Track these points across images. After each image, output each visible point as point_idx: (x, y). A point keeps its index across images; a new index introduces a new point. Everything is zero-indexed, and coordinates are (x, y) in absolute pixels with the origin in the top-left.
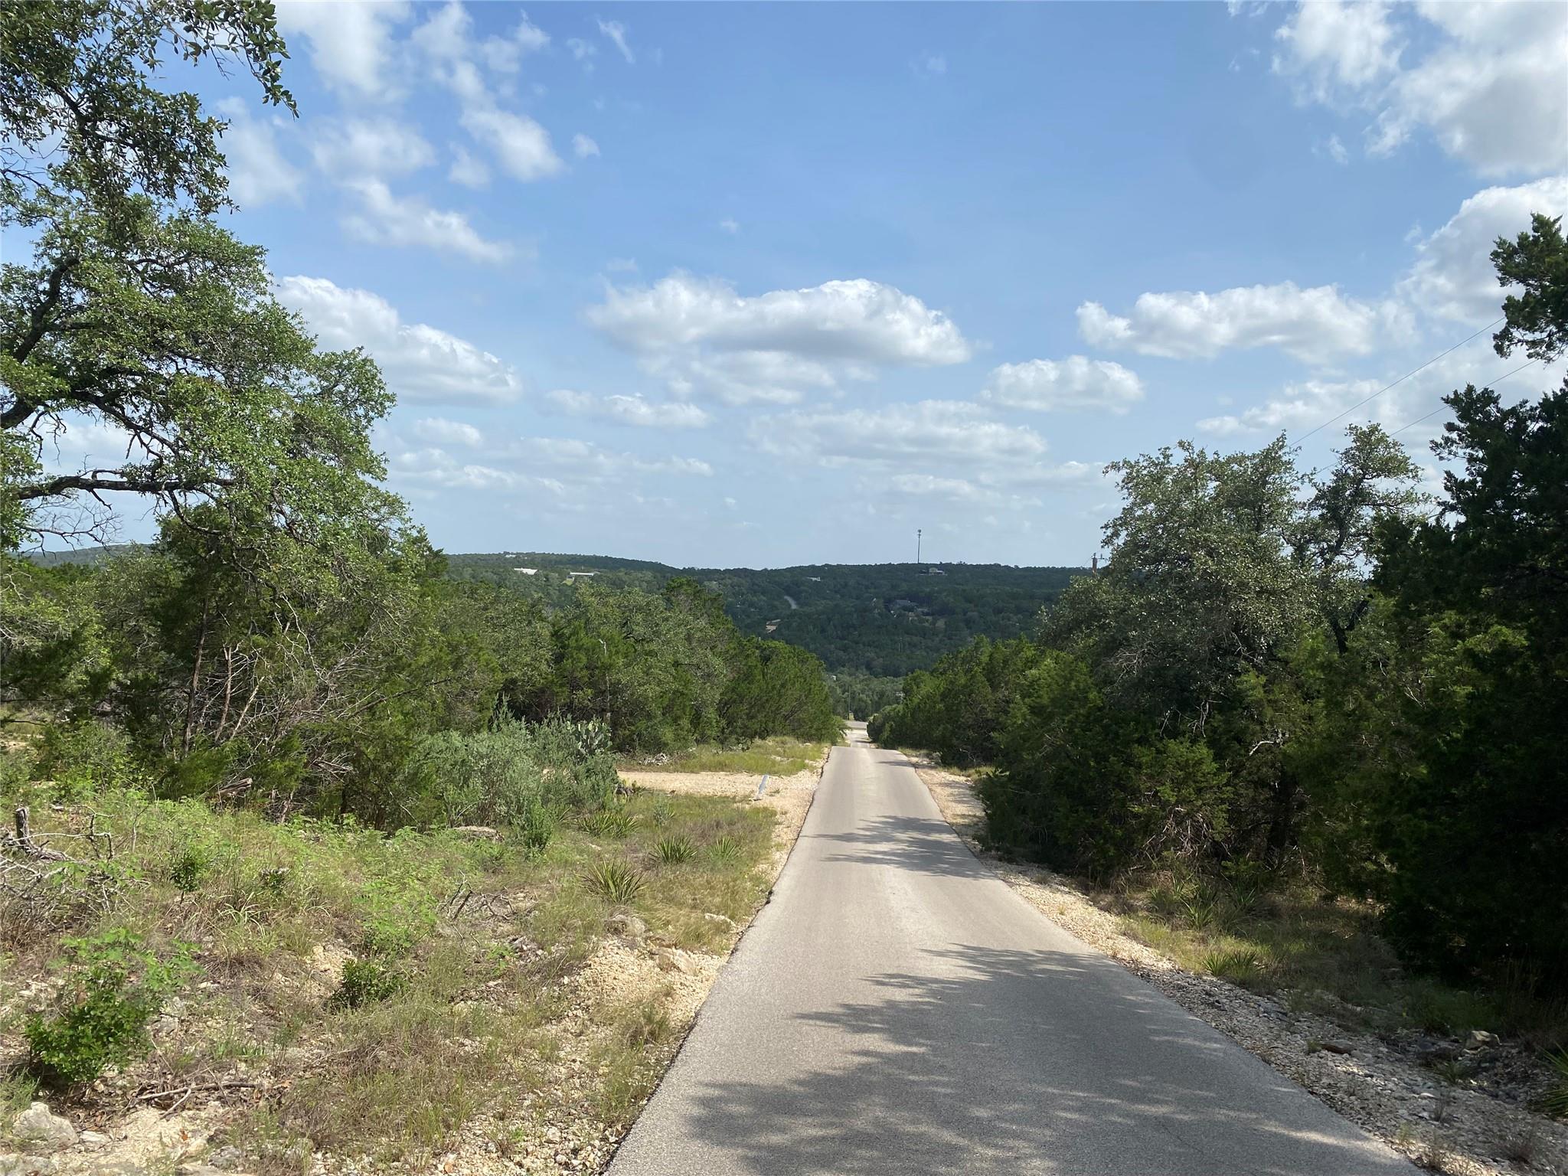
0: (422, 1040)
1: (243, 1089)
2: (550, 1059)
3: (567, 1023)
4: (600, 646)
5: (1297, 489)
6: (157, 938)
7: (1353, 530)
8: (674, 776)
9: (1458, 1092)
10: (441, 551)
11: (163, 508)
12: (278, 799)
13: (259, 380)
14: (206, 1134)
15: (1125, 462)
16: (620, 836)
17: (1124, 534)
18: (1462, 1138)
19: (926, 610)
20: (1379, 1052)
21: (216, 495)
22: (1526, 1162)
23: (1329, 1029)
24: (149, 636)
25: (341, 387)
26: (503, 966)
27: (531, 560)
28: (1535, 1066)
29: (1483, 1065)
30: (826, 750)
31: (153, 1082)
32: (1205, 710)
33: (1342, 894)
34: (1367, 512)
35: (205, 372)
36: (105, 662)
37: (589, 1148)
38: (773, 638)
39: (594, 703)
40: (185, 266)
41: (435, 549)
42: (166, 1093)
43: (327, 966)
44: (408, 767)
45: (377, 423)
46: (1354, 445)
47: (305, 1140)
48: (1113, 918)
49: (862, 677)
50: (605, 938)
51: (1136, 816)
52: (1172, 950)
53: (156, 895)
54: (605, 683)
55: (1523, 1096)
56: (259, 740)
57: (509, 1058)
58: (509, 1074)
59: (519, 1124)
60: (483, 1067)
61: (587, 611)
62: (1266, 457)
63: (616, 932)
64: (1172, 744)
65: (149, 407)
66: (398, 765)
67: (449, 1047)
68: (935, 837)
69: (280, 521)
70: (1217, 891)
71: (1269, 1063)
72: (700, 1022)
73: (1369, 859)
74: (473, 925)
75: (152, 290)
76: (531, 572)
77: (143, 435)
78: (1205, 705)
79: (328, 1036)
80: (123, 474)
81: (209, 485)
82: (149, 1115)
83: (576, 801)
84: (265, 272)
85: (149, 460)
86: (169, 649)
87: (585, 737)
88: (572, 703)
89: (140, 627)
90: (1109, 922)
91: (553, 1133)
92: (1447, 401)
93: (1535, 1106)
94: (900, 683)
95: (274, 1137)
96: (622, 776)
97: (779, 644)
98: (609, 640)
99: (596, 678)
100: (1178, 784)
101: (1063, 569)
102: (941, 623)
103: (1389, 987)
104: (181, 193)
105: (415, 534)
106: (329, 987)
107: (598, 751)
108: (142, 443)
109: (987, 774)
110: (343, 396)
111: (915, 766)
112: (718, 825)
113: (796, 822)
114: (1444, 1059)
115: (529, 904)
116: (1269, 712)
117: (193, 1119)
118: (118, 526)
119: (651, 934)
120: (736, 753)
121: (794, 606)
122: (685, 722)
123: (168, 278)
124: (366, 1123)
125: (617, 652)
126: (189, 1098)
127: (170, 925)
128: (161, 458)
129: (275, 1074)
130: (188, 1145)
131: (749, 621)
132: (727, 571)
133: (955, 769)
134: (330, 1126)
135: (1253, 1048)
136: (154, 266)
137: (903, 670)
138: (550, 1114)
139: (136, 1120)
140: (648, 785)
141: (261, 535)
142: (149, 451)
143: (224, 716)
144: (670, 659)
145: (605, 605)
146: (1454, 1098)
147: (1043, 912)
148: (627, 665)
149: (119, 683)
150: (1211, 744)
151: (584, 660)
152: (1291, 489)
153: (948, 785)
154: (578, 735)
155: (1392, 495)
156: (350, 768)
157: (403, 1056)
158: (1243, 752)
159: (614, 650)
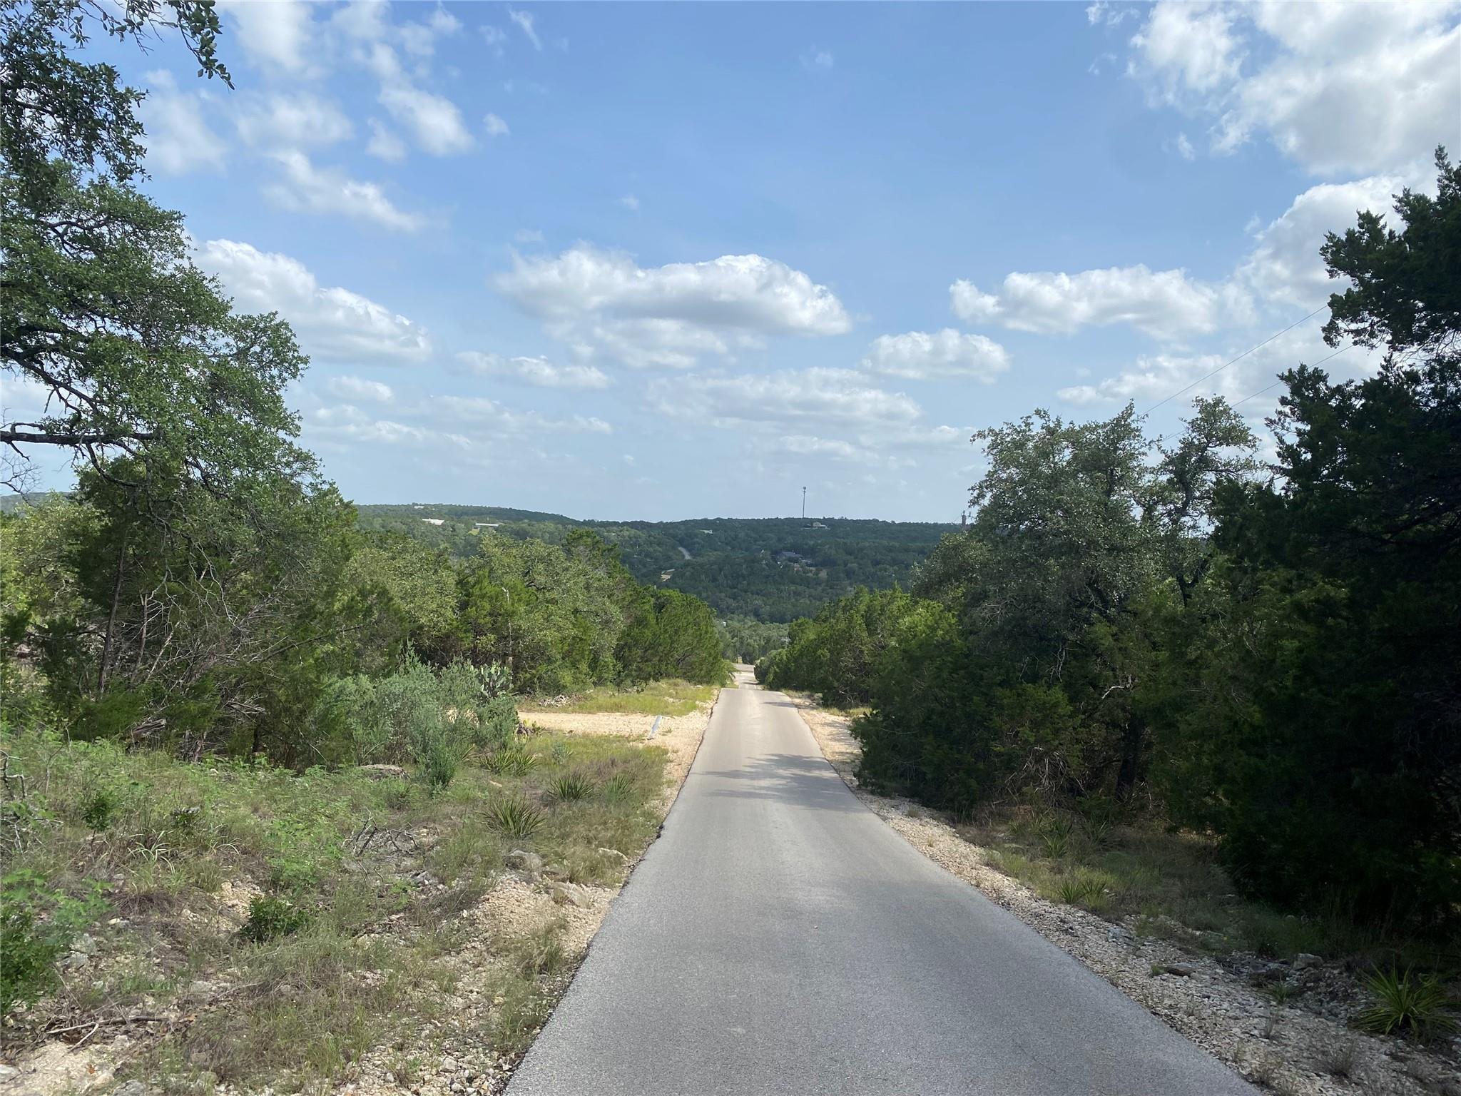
0: (325, 973)
1: (149, 1022)
2: (449, 990)
3: (467, 955)
4: (503, 594)
5: (1144, 454)
6: (68, 876)
7: (1198, 494)
8: (572, 716)
9: (1286, 1012)
10: (351, 502)
11: (81, 459)
12: (191, 738)
13: (176, 340)
14: (113, 1068)
15: (991, 431)
16: (520, 773)
17: (989, 495)
18: (1288, 1055)
19: (809, 562)
20: (1216, 973)
21: (133, 447)
22: (1346, 1076)
23: (1170, 953)
24: (67, 582)
25: (257, 349)
26: (404, 901)
27: (438, 511)
28: (1353, 986)
29: (1308, 985)
30: (716, 692)
31: (61, 1017)
32: (1061, 658)
33: (1184, 825)
34: (1211, 477)
35: (123, 332)
36: (22, 607)
37: (484, 1076)
38: (668, 587)
39: (497, 648)
40: (104, 229)
41: (346, 501)
42: (73, 1028)
43: (235, 902)
44: (319, 707)
45: (290, 382)
46: (1200, 416)
47: (209, 1073)
48: (977, 849)
49: (750, 624)
50: (503, 872)
51: (998, 755)
52: (1030, 879)
53: (68, 836)
54: (508, 629)
55: (1343, 1013)
56: (173, 682)
57: (409, 989)
58: (409, 1005)
59: (417, 1053)
60: (382, 1000)
61: (491, 560)
62: (1116, 425)
63: (514, 866)
64: (1030, 687)
65: (67, 363)
66: (309, 707)
67: (351, 980)
68: (816, 773)
69: (196, 474)
70: (1073, 823)
71: (1116, 985)
72: (592, 953)
73: (1208, 794)
74: (378, 860)
75: (72, 251)
76: (438, 522)
77: (62, 390)
78: (1061, 653)
79: (234, 969)
80: (41, 428)
81: (127, 439)
82: (57, 1049)
83: (480, 741)
84: (183, 237)
85: (68, 414)
86: (86, 595)
87: (487, 680)
88: (475, 647)
89: (59, 573)
90: (973, 853)
91: (449, 1062)
92: (1282, 378)
93: (1354, 1024)
94: (785, 629)
95: (178, 1071)
96: (522, 716)
97: (673, 593)
98: (512, 589)
99: (499, 624)
100: (1036, 725)
101: (935, 525)
102: (823, 574)
103: (1225, 912)
104: (99, 160)
105: (325, 487)
106: (236, 921)
107: (500, 693)
108: (61, 397)
109: (865, 714)
110: (258, 356)
111: (798, 706)
112: (613, 763)
113: (687, 760)
114: (1274, 980)
115: (431, 839)
116: (1119, 658)
117: (100, 1052)
118: (37, 477)
119: (548, 868)
120: (632, 694)
121: (688, 557)
122: (584, 666)
123: (88, 241)
124: (268, 1055)
125: (520, 600)
126: (96, 1033)
127: (81, 864)
128: (79, 412)
129: (181, 1007)
130: (95, 1078)
131: (645, 570)
132: (625, 523)
133: (835, 710)
134: (233, 1060)
135: (1103, 972)
136: (74, 228)
137: (788, 617)
138: (446, 1044)
139: (44, 1054)
140: (547, 725)
141: (178, 487)
142: (68, 405)
143: (140, 659)
144: (570, 606)
145: (508, 555)
146: (1282, 1017)
147: (913, 844)
148: (528, 612)
149: (39, 628)
150: (1067, 687)
151: (488, 607)
152: (1139, 454)
153: (830, 725)
154: (481, 678)
155: (1233, 462)
156: (262, 709)
157: (306, 991)
158: (1096, 696)
159: (516, 598)
